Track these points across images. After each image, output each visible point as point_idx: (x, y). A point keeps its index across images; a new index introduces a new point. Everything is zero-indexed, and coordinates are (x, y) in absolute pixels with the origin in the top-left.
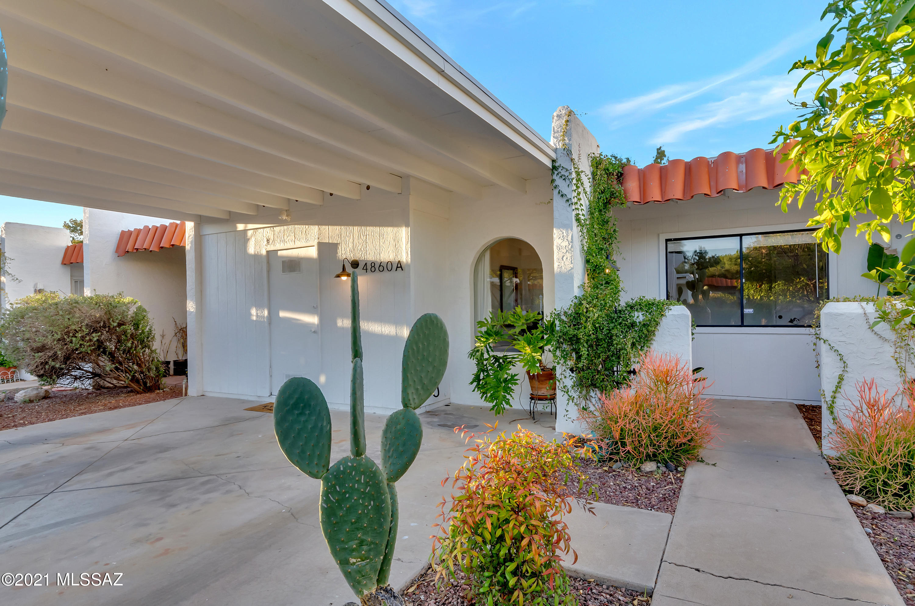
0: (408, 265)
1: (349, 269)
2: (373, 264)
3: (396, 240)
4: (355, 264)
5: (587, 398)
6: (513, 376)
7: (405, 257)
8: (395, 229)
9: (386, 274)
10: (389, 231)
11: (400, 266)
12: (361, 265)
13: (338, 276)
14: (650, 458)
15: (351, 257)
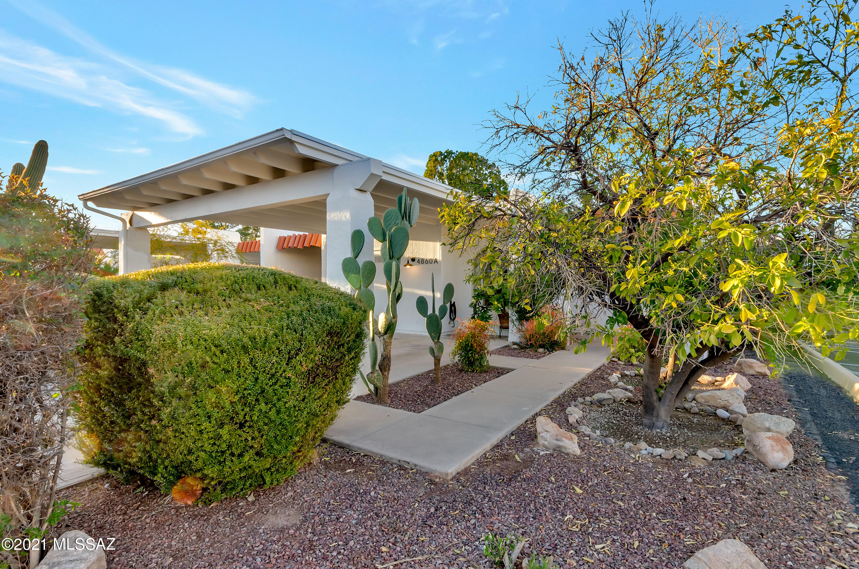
0: (440, 262)
1: (411, 262)
2: (423, 260)
3: (435, 249)
4: (413, 260)
5: (522, 325)
6: (490, 316)
7: (439, 257)
8: (434, 243)
9: (429, 265)
10: (431, 244)
11: (436, 261)
12: (416, 260)
13: (405, 266)
14: (541, 346)
15: (412, 256)
